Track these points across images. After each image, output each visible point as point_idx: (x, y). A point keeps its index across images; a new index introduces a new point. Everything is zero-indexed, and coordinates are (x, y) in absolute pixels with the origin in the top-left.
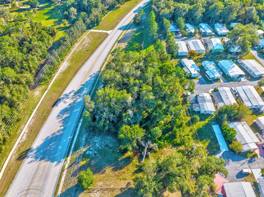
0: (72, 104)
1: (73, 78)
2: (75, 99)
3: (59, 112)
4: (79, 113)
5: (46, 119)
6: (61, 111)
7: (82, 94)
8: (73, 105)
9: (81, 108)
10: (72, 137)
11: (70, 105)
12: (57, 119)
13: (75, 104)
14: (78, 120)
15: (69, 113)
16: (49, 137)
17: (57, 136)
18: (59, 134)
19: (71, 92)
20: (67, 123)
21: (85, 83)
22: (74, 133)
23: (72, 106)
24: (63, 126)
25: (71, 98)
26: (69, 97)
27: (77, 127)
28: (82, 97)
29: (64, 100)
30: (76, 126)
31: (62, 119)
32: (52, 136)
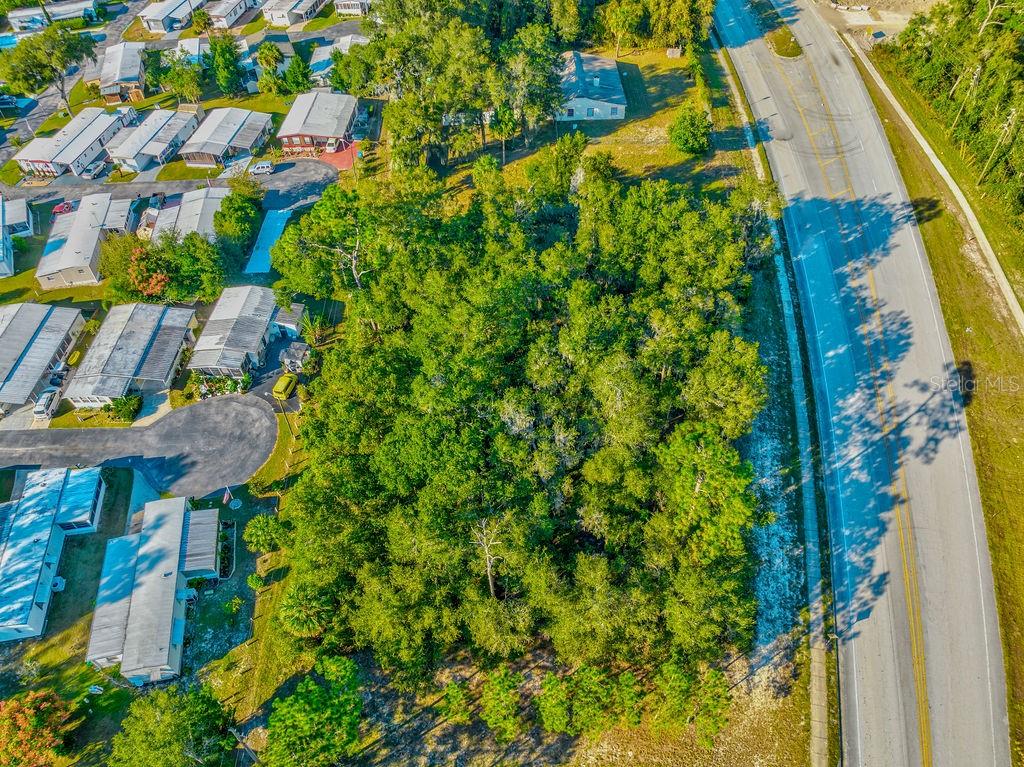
0: (876, 379)
1: (996, 559)
2: (881, 405)
3: (910, 340)
4: (815, 342)
5: (944, 312)
6: (908, 344)
7: (860, 437)
8: (872, 374)
9: (818, 363)
10: (794, 259)
11: (887, 376)
12: (902, 312)
13: (865, 381)
14: (803, 313)
15: (863, 337)
16: (885, 255)
17: (852, 257)
18: (852, 265)
19: (935, 451)
20: (847, 301)
21: (884, 516)
22: (792, 267)
23: (875, 371)
24: (855, 290)
25: (907, 408)
26: (925, 420)
27: (793, 286)
28: (848, 418)
29: (938, 399)
30: (801, 292)
31: (877, 313)
32: (871, 257)
